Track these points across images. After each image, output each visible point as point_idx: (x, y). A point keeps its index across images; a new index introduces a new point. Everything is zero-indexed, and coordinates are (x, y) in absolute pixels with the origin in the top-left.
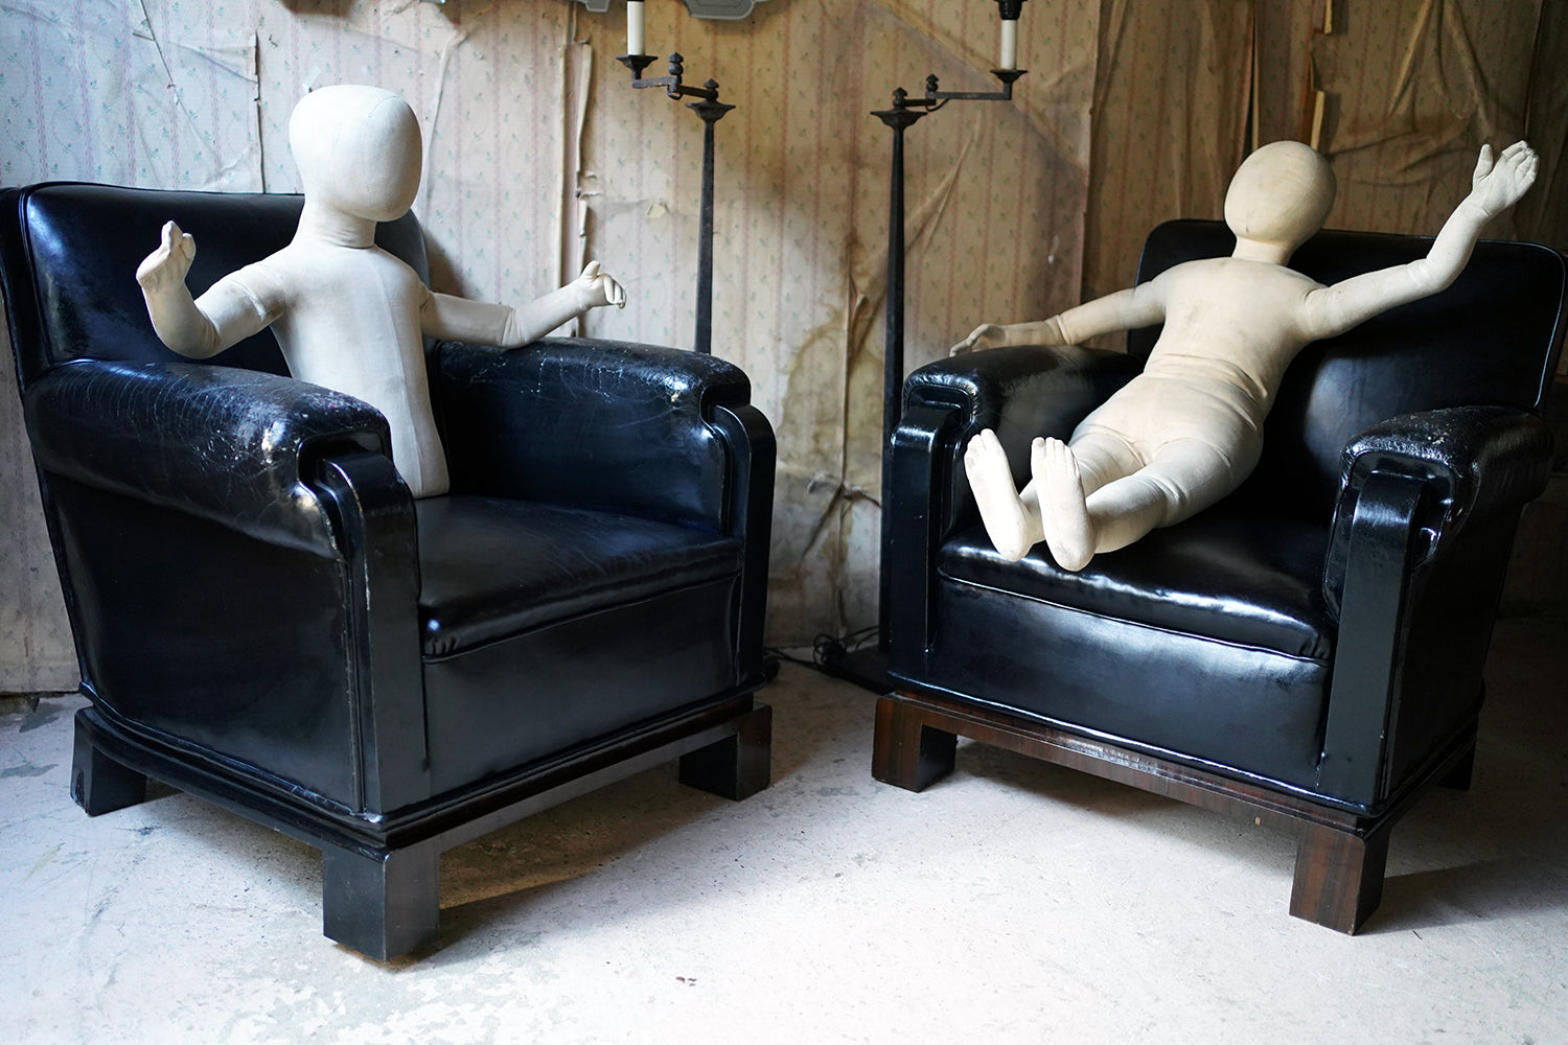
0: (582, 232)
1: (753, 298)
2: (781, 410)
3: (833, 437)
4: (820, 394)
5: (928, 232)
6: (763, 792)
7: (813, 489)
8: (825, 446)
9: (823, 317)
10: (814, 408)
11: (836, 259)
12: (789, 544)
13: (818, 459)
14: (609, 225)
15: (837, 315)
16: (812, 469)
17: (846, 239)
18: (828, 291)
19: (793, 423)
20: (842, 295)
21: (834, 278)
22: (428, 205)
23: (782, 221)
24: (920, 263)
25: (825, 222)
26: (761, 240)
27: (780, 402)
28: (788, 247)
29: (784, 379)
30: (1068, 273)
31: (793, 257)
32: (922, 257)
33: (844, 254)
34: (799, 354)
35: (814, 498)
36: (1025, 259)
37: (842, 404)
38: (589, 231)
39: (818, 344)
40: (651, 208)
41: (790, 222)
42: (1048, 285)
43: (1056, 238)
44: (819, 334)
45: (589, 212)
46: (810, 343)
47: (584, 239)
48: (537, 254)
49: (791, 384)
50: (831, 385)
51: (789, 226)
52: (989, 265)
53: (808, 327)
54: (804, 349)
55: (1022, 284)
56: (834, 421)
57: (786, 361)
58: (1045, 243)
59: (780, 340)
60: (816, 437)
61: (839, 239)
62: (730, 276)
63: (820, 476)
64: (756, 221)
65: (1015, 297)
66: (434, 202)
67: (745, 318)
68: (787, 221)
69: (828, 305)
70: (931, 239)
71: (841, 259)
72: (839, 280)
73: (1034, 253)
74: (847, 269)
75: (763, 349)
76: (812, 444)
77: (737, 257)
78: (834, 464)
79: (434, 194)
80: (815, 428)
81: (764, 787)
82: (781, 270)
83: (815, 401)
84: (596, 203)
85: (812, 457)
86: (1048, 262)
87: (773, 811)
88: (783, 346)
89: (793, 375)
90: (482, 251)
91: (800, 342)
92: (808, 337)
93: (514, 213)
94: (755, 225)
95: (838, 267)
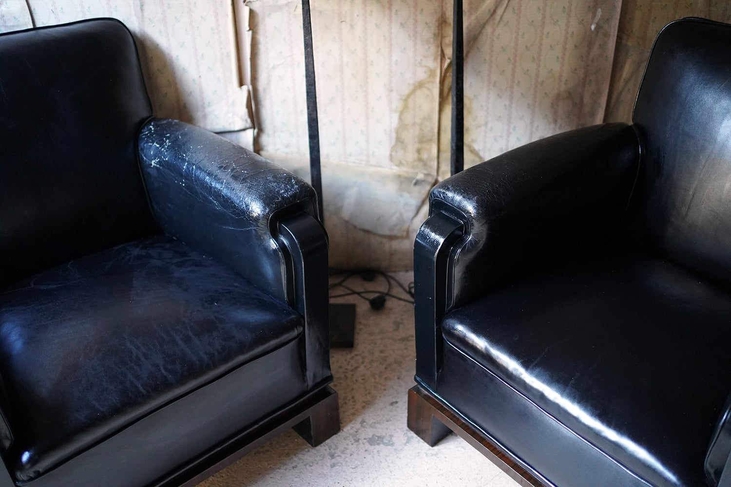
0: (248, 28)
1: (372, 65)
2: (394, 135)
3: (430, 150)
4: (420, 125)
5: (500, 12)
6: (334, 437)
7: (416, 184)
8: (425, 156)
9: (421, 75)
10: (417, 133)
11: (431, 35)
12: (401, 215)
13: (420, 164)
14: (267, 20)
15: (432, 73)
16: (416, 171)
17: (438, 20)
18: (425, 57)
19: (402, 143)
20: (435, 59)
21: (429, 48)
22: (143, 15)
23: (390, 8)
24: (493, 33)
25: (422, 10)
26: (376, 24)
27: (393, 131)
28: (395, 27)
29: (396, 116)
30: (606, 35)
31: (400, 36)
32: (494, 30)
33: (437, 31)
34: (406, 100)
35: (417, 188)
36: (574, 25)
37: (436, 131)
38: (253, 26)
39: (419, 93)
40: (296, 7)
41: (397, 11)
42: (590, 45)
43: (599, 10)
44: (420, 85)
45: (252, 12)
46: (413, 92)
47: (250, 32)
48: (221, 43)
49: (400, 118)
50: (428, 118)
51: (396, 14)
52: (545, 33)
53: (411, 82)
54: (409, 96)
55: (570, 45)
56: (431, 140)
57: (397, 104)
58: (590, 15)
59: (391, 91)
60: (419, 151)
61: (433, 21)
62: (355, 50)
63: (420, 176)
64: (371, 11)
65: (564, 54)
66: (146, 13)
67: (367, 78)
68: (394, 10)
69: (426, 66)
70: (501, 17)
71: (434, 35)
72: (433, 49)
73: (581, 22)
74: (439, 42)
75: (380, 97)
76: (416, 156)
77: (359, 37)
78: (431, 167)
79: (145, 7)
80: (417, 146)
81: (336, 433)
82: (391, 45)
83: (417, 129)
84: (256, 6)
85: (416, 163)
86: (591, 29)
87: (333, 461)
88: (394, 95)
89: (401, 113)
90: (183, 43)
91: (406, 91)
92: (412, 88)
93: (202, 17)
94: (371, 15)
95: (432, 40)
